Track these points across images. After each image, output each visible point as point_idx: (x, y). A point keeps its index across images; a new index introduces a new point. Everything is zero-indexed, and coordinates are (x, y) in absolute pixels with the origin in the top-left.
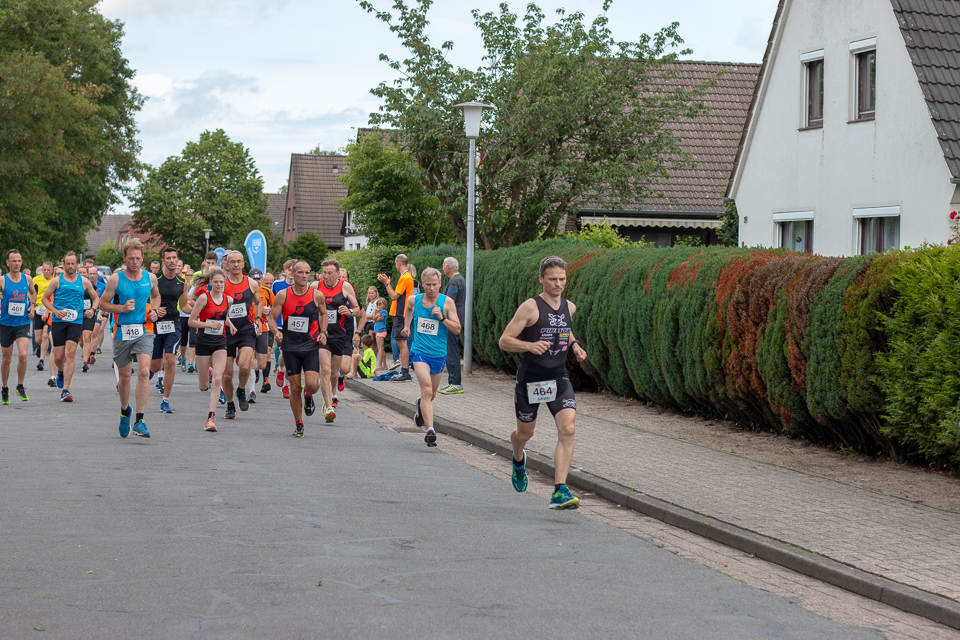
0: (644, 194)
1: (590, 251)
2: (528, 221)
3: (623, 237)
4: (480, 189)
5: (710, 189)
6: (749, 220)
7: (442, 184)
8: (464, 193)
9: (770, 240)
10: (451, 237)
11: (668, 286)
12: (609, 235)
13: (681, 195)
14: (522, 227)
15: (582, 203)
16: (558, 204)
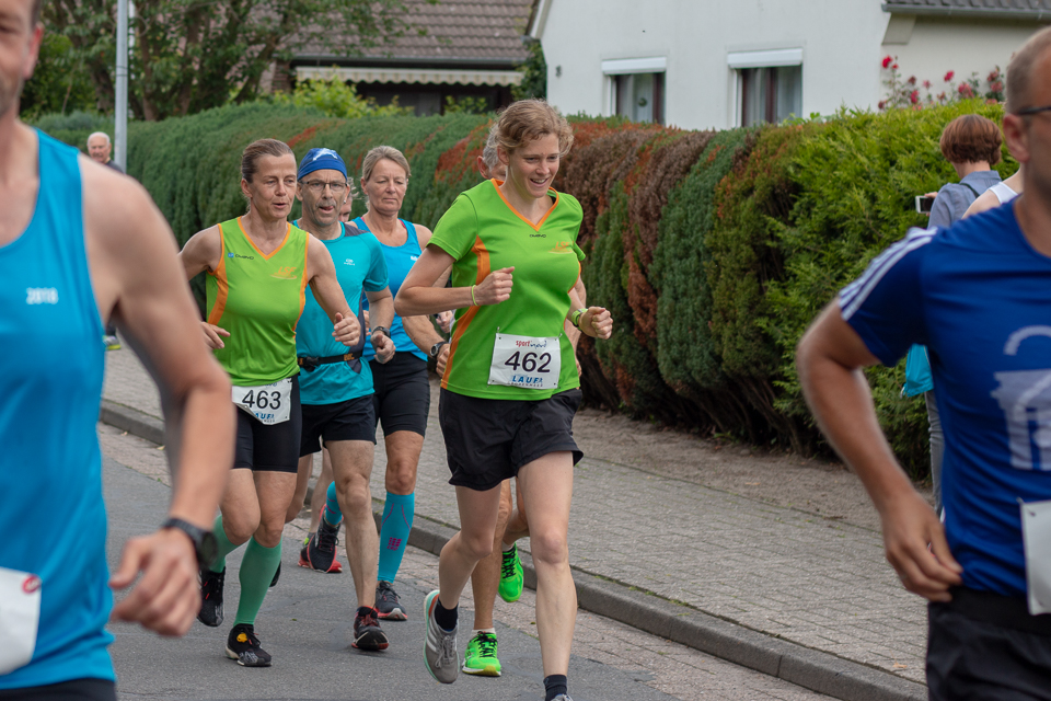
0: (397, 29)
1: (312, 121)
2: (212, 76)
3: (363, 98)
4: (135, 23)
5: (502, 22)
6: (564, 71)
7: (76, 17)
8: (110, 28)
9: (599, 104)
10: (90, 101)
11: (437, 177)
12: (342, 97)
13: (455, 31)
14: (202, 85)
15: (299, 46)
16: (260, 47)
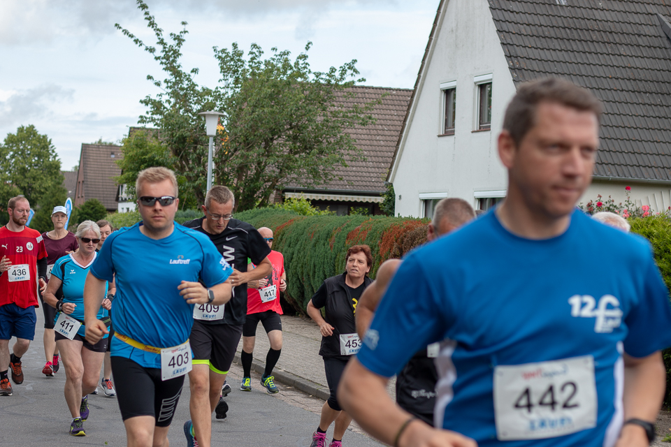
0: (330, 177)
1: (292, 217)
2: (248, 195)
3: (314, 207)
4: (214, 172)
5: (375, 175)
6: (402, 197)
7: (189, 168)
8: (204, 174)
9: (417, 212)
10: (194, 205)
11: (347, 243)
12: (304, 206)
13: (355, 178)
14: (243, 200)
15: (287, 183)
16: (270, 183)
